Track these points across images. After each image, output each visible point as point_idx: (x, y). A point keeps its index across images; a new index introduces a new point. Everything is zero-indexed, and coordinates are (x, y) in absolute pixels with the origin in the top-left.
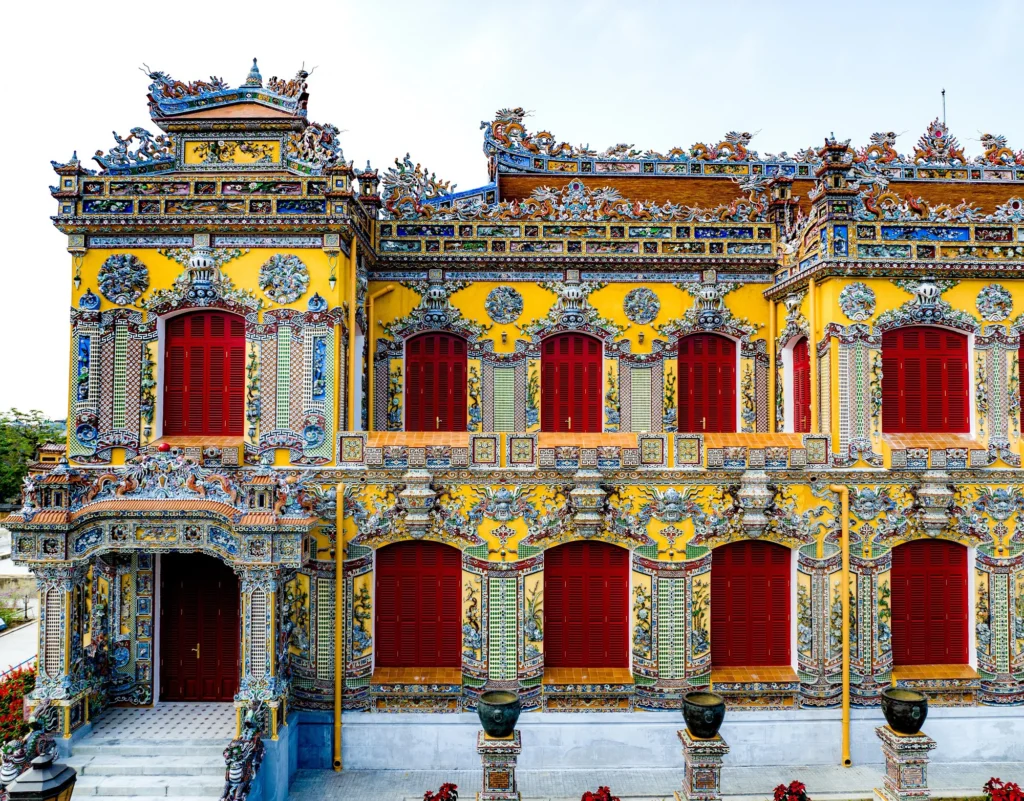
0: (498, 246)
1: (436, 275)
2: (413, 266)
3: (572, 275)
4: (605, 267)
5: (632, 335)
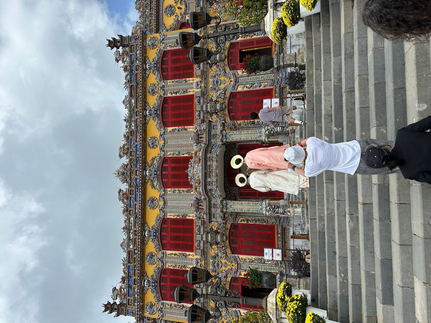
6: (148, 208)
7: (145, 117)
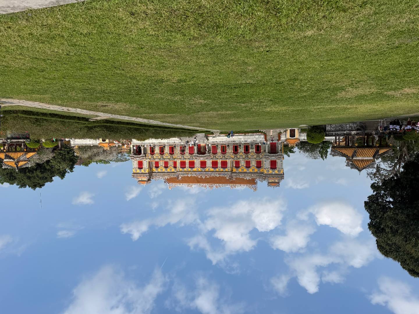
0: (254, 175)
1: (259, 172)
2: (260, 173)
4: (245, 173)
5: (243, 168)
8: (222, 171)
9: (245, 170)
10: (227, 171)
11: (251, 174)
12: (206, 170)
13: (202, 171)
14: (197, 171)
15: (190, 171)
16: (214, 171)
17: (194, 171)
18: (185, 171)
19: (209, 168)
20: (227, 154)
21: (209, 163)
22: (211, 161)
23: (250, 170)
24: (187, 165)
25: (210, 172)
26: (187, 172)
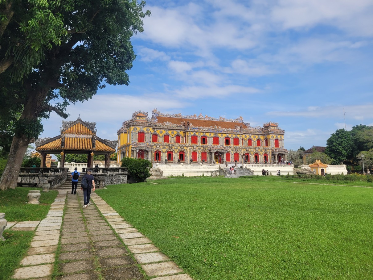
0: (161, 127)
1: (155, 129)
3: (167, 130)
4: (170, 129)
5: (172, 135)
6: (209, 134)
7: (227, 134)
8: (196, 132)
9: (170, 132)
10: (191, 132)
11: (164, 128)
12: (213, 134)
13: (217, 133)
14: (223, 133)
15: (229, 134)
16: (205, 132)
17: (226, 134)
18: (234, 134)
19: (210, 137)
20: (191, 151)
21: (210, 142)
22: (208, 144)
23: (164, 132)
24: (232, 141)
25: (210, 132)
26: (232, 133)
